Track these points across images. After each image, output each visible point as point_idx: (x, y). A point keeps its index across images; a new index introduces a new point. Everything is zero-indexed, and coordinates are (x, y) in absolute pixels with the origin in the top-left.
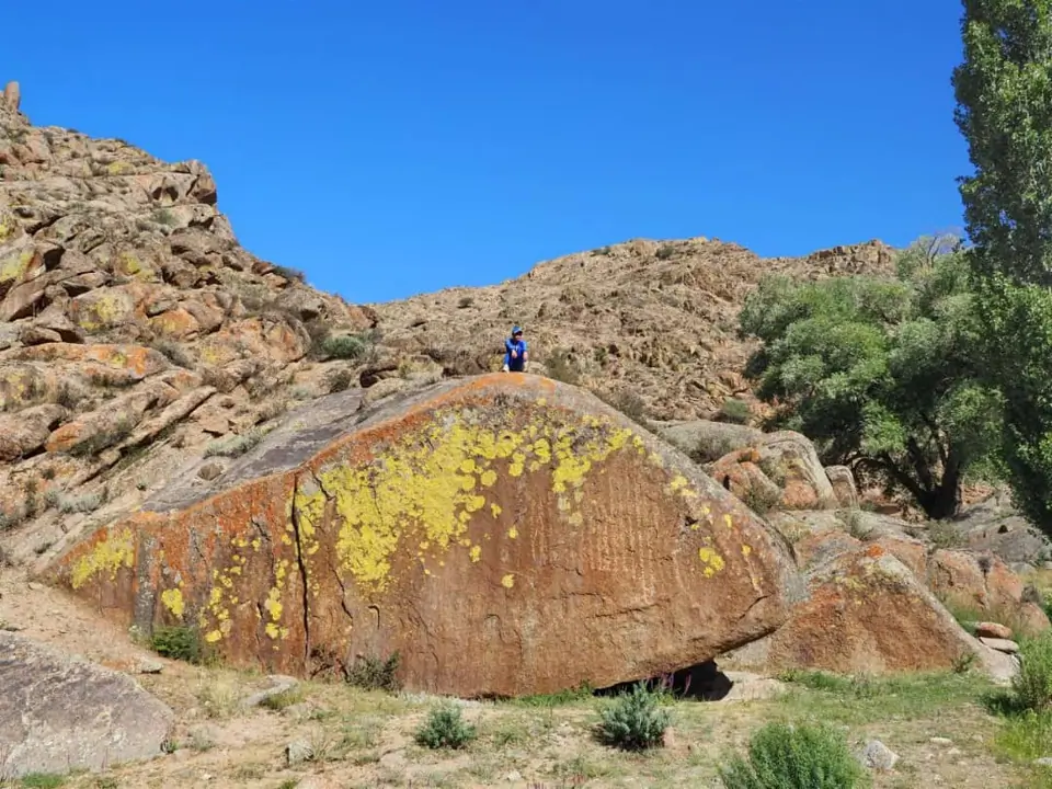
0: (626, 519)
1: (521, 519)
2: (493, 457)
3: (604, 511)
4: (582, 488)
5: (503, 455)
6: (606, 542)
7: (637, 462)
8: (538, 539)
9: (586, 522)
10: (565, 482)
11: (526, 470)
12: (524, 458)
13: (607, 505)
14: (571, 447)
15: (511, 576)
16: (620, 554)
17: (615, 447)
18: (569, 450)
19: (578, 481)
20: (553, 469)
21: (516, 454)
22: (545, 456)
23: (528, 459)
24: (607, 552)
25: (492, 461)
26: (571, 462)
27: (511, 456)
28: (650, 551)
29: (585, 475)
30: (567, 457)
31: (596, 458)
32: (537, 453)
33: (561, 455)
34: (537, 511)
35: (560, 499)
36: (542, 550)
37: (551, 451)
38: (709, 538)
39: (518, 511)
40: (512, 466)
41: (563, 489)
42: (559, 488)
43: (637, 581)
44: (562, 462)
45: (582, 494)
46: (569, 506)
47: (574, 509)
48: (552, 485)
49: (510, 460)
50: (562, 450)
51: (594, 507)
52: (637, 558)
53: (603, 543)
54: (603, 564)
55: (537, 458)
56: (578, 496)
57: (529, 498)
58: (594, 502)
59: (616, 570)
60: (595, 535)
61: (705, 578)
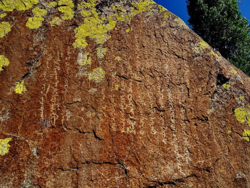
0: (153, 77)
1: (33, 73)
2: (11, 10)
3: (130, 67)
4: (106, 45)
5: (22, 8)
6: (130, 100)
7: (163, 24)
8: (50, 95)
9: (108, 78)
10: (87, 38)
11: (45, 25)
12: (45, 12)
13: (132, 62)
14: (97, 7)
15: (8, 140)
16: (147, 114)
17: (141, 11)
18: (94, 10)
19: (101, 38)
20: (75, 25)
21: (37, 8)
22: (69, 14)
23: (49, 14)
24: (132, 110)
25: (9, 14)
26: (96, 20)
27: (31, 10)
28: (183, 111)
29: (110, 33)
30: (92, 15)
31: (122, 18)
32: (61, 9)
33: (84, 13)
34: (52, 66)
35: (80, 55)
36: (52, 108)
37: (75, 9)
38: (242, 98)
39: (30, 64)
40: (30, 19)
41: (85, 45)
42: (80, 43)
43: (168, 145)
44: (86, 20)
45: (105, 50)
46: (90, 61)
47: (95, 64)
48: (74, 41)
49: (29, 13)
50: (87, 9)
51: (117, 64)
52: (167, 119)
53: (127, 102)
54: (127, 125)
55: (59, 14)
56: (101, 53)
57: (45, 52)
58: (118, 58)
59: (142, 133)
60: (119, 93)
61: (244, 142)
